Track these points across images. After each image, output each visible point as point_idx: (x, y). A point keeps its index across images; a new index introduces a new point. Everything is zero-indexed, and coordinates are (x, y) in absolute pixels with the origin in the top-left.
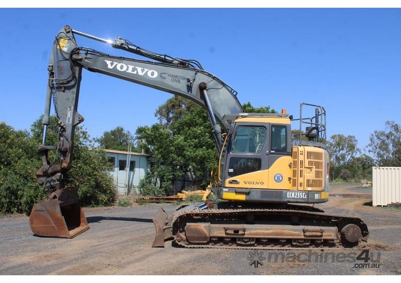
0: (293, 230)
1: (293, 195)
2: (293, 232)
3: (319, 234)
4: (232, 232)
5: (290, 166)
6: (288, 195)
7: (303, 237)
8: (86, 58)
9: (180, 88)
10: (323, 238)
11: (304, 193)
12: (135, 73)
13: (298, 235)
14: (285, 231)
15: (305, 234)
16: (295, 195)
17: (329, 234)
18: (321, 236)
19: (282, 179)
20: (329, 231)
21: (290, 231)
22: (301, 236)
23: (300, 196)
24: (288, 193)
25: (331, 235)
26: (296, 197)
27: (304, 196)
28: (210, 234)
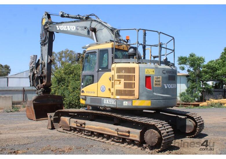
0: (110, 128)
1: (107, 102)
2: (110, 130)
3: (127, 134)
4: (79, 125)
5: (110, 79)
6: (104, 101)
7: (116, 135)
8: (50, 27)
9: (84, 34)
10: (130, 138)
11: (114, 101)
12: (67, 30)
13: (113, 133)
14: (106, 129)
15: (118, 133)
16: (108, 102)
17: (134, 135)
18: (129, 136)
19: (105, 89)
20: (134, 133)
21: (109, 129)
22: (115, 133)
23: (112, 103)
24: (105, 100)
25: (135, 137)
26: (109, 103)
27: (114, 103)
28: (70, 125)
